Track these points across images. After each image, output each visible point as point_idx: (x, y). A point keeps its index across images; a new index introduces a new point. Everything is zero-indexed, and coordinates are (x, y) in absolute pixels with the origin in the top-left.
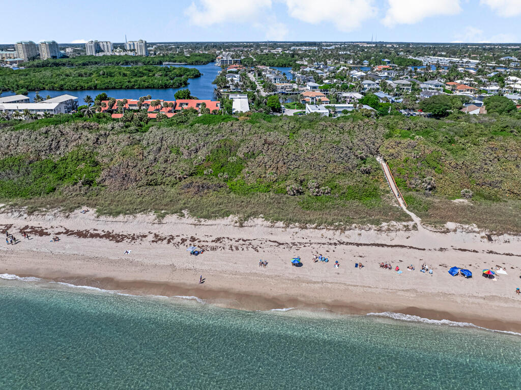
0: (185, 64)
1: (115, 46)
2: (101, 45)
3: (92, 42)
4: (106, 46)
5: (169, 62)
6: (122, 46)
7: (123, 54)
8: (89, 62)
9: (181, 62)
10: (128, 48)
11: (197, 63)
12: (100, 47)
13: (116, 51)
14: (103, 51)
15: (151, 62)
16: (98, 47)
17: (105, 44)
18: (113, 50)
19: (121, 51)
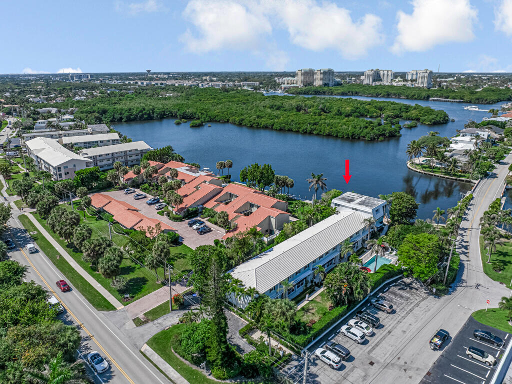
0: (459, 102)
1: (396, 75)
2: (381, 73)
3: (373, 70)
4: (386, 76)
5: (439, 97)
6: (403, 76)
7: (401, 84)
8: (349, 92)
9: (454, 99)
10: (409, 78)
11: (477, 101)
12: (380, 76)
13: (394, 81)
14: (380, 80)
15: (416, 96)
16: (377, 76)
17: (386, 72)
18: (392, 80)
19: (401, 81)
